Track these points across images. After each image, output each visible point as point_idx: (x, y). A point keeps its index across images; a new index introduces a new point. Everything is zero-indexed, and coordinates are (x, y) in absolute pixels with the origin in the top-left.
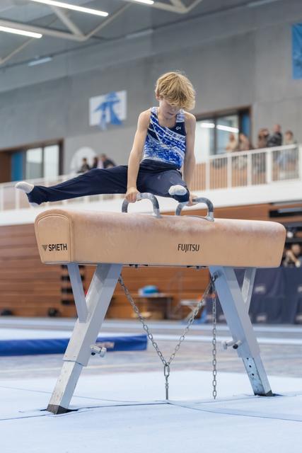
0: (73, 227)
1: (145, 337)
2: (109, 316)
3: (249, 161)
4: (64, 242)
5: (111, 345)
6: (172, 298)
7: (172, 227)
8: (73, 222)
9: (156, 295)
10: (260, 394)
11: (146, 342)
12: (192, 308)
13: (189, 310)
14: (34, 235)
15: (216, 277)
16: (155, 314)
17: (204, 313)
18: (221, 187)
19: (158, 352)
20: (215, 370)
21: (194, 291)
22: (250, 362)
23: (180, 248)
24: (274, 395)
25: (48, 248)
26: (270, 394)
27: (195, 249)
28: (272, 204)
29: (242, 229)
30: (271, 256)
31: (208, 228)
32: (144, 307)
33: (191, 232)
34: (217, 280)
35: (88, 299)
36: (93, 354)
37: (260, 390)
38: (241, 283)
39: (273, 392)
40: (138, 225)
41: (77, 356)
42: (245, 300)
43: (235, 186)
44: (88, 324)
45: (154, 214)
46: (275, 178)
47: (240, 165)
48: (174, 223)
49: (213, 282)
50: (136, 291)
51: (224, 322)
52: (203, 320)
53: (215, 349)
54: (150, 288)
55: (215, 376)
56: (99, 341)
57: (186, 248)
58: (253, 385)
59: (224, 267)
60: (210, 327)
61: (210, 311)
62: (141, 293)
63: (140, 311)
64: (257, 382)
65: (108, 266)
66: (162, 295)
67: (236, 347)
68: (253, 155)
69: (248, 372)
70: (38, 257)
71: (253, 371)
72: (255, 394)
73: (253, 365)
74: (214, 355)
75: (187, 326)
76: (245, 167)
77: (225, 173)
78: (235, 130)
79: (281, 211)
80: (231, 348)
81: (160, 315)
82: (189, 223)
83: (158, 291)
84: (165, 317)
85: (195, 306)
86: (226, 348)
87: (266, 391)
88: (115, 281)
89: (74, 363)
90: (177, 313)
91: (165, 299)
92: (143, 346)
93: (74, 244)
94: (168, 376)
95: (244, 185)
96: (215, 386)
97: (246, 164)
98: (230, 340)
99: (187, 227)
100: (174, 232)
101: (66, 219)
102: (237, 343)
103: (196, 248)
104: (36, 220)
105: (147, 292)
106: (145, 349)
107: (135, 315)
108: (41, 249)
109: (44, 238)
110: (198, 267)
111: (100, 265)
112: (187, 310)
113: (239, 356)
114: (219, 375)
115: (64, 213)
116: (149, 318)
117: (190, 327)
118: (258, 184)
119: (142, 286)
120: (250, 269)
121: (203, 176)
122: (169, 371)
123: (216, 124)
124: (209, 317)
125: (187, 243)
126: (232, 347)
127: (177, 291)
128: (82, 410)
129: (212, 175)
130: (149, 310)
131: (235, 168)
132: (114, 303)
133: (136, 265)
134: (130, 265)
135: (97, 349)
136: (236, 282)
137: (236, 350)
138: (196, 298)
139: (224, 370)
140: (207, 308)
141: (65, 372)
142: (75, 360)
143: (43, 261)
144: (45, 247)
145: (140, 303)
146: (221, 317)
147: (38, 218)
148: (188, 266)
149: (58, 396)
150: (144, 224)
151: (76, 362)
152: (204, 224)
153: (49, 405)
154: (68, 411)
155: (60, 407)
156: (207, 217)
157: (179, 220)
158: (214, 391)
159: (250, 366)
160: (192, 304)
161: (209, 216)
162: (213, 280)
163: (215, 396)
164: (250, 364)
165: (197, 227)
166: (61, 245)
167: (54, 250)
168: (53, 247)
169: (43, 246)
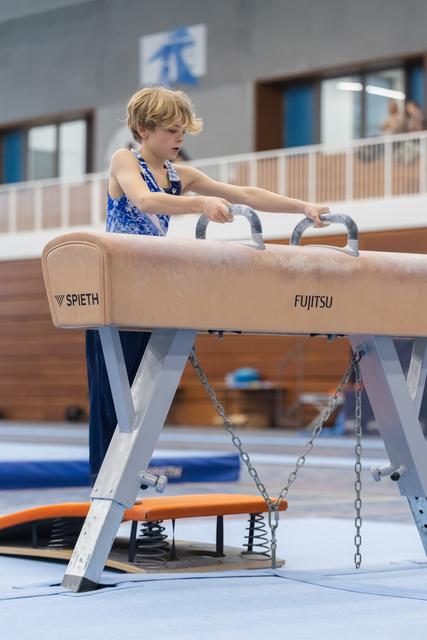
0: (110, 263)
1: (236, 458)
2: (173, 420)
3: (423, 149)
4: (94, 289)
5: (177, 472)
6: (285, 391)
7: (284, 266)
8: (109, 255)
9: (256, 385)
11: (237, 468)
12: (318, 408)
13: (316, 413)
14: (40, 278)
15: (362, 354)
16: (255, 419)
17: (341, 418)
18: (374, 196)
19: (258, 485)
20: (359, 517)
21: (324, 379)
22: (421, 505)
23: (299, 303)
25: (65, 301)
27: (325, 304)
29: (408, 269)
31: (348, 267)
32: (236, 407)
33: (319, 275)
34: (363, 359)
35: (135, 389)
36: (144, 487)
38: (405, 366)
40: (224, 262)
41: (115, 489)
42: (413, 396)
43: (398, 193)
44: (136, 432)
45: (252, 243)
47: (407, 157)
48: (288, 259)
49: (356, 363)
50: (221, 377)
51: (375, 434)
52: (339, 429)
53: (359, 481)
54: (246, 372)
55: (358, 528)
56: (154, 464)
57: (308, 302)
58: (425, 545)
59: (377, 336)
60: (351, 443)
61: (351, 415)
62: (230, 381)
63: (228, 412)
65: (171, 333)
66: (268, 385)
67: (395, 477)
69: (417, 522)
70: (48, 317)
71: (424, 519)
73: (425, 509)
74: (358, 492)
75: (309, 440)
77: (381, 170)
78: (398, 95)
80: (387, 479)
81: (264, 420)
82: (314, 258)
83: (261, 378)
84: (273, 424)
85: (326, 405)
86: (379, 480)
88: (183, 360)
89: (108, 503)
90: (294, 416)
91: (272, 392)
92: (233, 475)
93: (112, 295)
94: (276, 527)
95: (413, 192)
96: (358, 546)
97: (418, 156)
98: (385, 464)
99: (312, 266)
100: (288, 274)
101: (97, 250)
102: (398, 471)
103: (327, 303)
104: (45, 251)
105: (240, 379)
106: (236, 479)
107: (219, 420)
108: (52, 303)
109: (58, 283)
110: (330, 336)
111: (159, 330)
112: (311, 412)
113: (402, 494)
114: (367, 527)
115: (94, 240)
116: (243, 426)
117: (314, 442)
119: (232, 369)
120: (422, 340)
121: (342, 175)
122: (277, 519)
123: (364, 85)
124: (351, 425)
125: (311, 293)
126: (388, 477)
127: (293, 378)
128: (125, 585)
129: (356, 173)
130: (244, 411)
131: (398, 162)
132: (181, 397)
133: (221, 332)
134: (210, 332)
135: (150, 478)
136: (397, 364)
137: (395, 483)
138: (326, 391)
139: (375, 518)
140: (346, 409)
141: (95, 518)
142: (112, 496)
143: (55, 324)
144: (59, 299)
145: (227, 400)
146: (372, 425)
147: (48, 248)
148: (312, 335)
149: (81, 560)
150: (234, 260)
151: (114, 501)
152: (342, 261)
153: (66, 576)
154: (100, 586)
155: (84, 579)
156: (347, 248)
157: (296, 254)
158: (358, 554)
159: (421, 512)
160: (320, 401)
161: (350, 246)
162: (357, 358)
163: (359, 563)
164: (421, 508)
165: (327, 266)
166: (88, 295)
167: (76, 303)
168: (75, 299)
169: (56, 297)
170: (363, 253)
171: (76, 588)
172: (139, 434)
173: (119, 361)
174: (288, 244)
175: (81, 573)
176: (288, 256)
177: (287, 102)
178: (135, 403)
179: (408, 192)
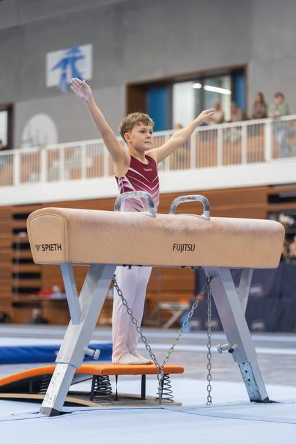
0: (68, 227)
3: (244, 133)
4: (58, 242)
6: (149, 301)
7: (167, 227)
8: (68, 222)
10: (257, 400)
13: (171, 315)
15: (211, 278)
19: (152, 355)
20: (209, 374)
22: (246, 367)
23: (175, 248)
24: (272, 402)
25: (41, 247)
26: (267, 401)
27: (190, 249)
28: (271, 186)
29: (239, 228)
30: (269, 257)
31: (204, 227)
33: (187, 232)
34: (212, 281)
35: (81, 299)
37: (257, 397)
38: (237, 284)
39: (270, 399)
40: (132, 225)
41: (70, 357)
43: (227, 164)
44: (82, 325)
45: (148, 213)
46: (275, 155)
47: (233, 139)
48: (169, 223)
49: (208, 283)
55: (209, 381)
57: (181, 248)
58: (249, 391)
59: (220, 268)
64: (253, 388)
65: (102, 266)
67: (231, 351)
68: (248, 126)
69: (244, 378)
71: (248, 376)
72: (251, 401)
73: (249, 370)
74: (209, 360)
76: (239, 141)
77: (214, 148)
79: (283, 195)
80: (226, 352)
82: (184, 222)
86: (221, 352)
87: (263, 398)
89: (66, 365)
93: (69, 245)
95: (237, 163)
96: (209, 392)
97: (241, 138)
98: (225, 344)
99: (183, 227)
100: (169, 232)
101: (61, 219)
102: (233, 347)
103: (192, 248)
104: (29, 219)
108: (33, 249)
110: (193, 267)
111: (92, 265)
113: (235, 361)
115: (59, 213)
118: (255, 161)
120: (248, 269)
125: (182, 243)
127: (154, 292)
128: (77, 412)
131: (227, 142)
135: (91, 351)
136: (232, 283)
137: (231, 354)
141: (58, 374)
142: (69, 362)
143: (35, 261)
144: (38, 247)
147: (31, 217)
148: (182, 267)
149: (51, 399)
150: (138, 224)
151: (69, 364)
152: (200, 224)
153: (42, 408)
154: (62, 413)
155: (53, 409)
156: (203, 216)
157: (174, 219)
158: (209, 396)
159: (246, 371)
160: (173, 307)
161: (205, 214)
162: (209, 280)
163: (211, 401)
164: (246, 369)
165: (192, 226)
166: (55, 245)
167: (48, 250)
168: (46, 247)
169: (36, 246)
170: (213, 219)
171: (49, 414)
172: (84, 325)
173: (72, 282)
174: (168, 213)
175: (51, 406)
176: (169, 221)
177: (149, 99)
178: (81, 308)
179: (234, 163)
